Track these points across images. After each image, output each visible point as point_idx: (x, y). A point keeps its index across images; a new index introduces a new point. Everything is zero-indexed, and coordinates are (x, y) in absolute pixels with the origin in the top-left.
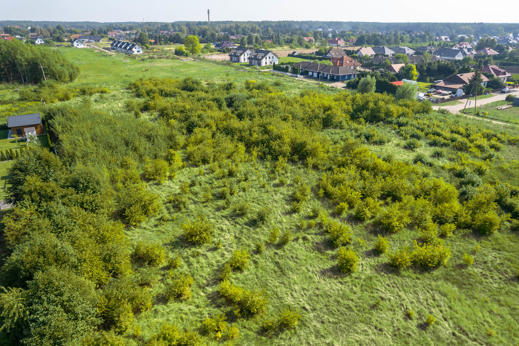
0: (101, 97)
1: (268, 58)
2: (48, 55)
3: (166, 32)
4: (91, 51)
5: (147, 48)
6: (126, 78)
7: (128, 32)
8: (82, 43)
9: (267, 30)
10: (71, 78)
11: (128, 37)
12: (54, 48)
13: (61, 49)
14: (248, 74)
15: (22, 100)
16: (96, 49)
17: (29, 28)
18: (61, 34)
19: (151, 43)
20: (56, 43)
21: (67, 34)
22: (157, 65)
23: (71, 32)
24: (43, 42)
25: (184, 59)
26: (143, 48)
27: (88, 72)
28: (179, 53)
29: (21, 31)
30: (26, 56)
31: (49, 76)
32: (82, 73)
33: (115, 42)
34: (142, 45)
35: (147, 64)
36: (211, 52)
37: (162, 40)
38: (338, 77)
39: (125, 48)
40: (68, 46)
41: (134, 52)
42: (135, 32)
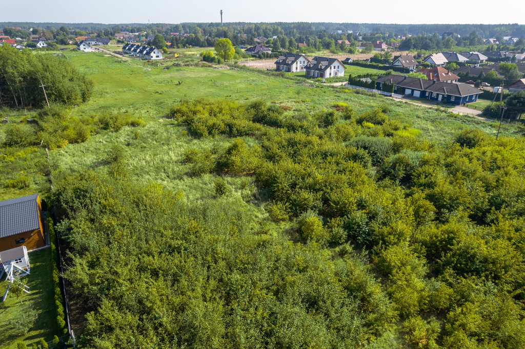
1: (333, 67)
2: (52, 67)
4: (101, 55)
5: (166, 52)
6: (157, 96)
7: (137, 34)
8: (89, 46)
10: (85, 98)
11: (137, 39)
12: (58, 52)
13: (66, 53)
16: (106, 54)
17: (31, 29)
18: (65, 36)
19: (167, 46)
20: (59, 46)
21: (72, 36)
22: (188, 75)
23: (76, 34)
24: (45, 45)
25: (217, 66)
27: (104, 87)
28: (207, 58)
29: (21, 33)
32: (97, 88)
33: (126, 45)
34: (160, 49)
35: (176, 74)
36: (244, 57)
37: (179, 43)
39: (141, 52)
40: (74, 50)
41: (152, 57)
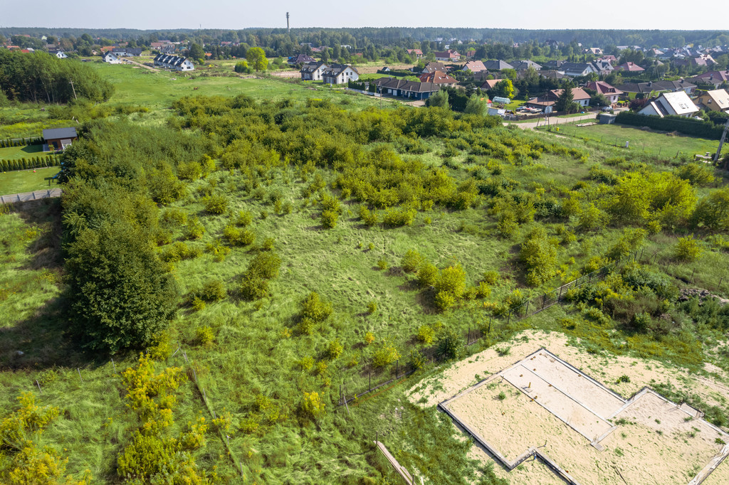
0: (140, 116)
1: (345, 74)
3: (229, 43)
4: (129, 67)
5: (201, 64)
6: (171, 97)
7: (178, 43)
8: (117, 57)
9: (363, 41)
10: (105, 97)
11: (177, 50)
12: (80, 64)
13: (89, 65)
14: (316, 92)
15: (52, 118)
16: (134, 65)
17: (44, 38)
18: (87, 45)
19: (206, 58)
20: (81, 58)
21: (97, 46)
22: (210, 83)
23: (102, 43)
24: (65, 56)
25: (244, 76)
26: (195, 64)
27: (125, 92)
28: (239, 69)
29: (34, 42)
30: (53, 71)
31: (79, 93)
32: (117, 92)
33: (159, 55)
34: (195, 60)
35: (197, 83)
36: (281, 68)
37: (221, 54)
38: (419, 94)
39: (172, 63)
40: (98, 62)
41: (182, 68)
42: (187, 42)
